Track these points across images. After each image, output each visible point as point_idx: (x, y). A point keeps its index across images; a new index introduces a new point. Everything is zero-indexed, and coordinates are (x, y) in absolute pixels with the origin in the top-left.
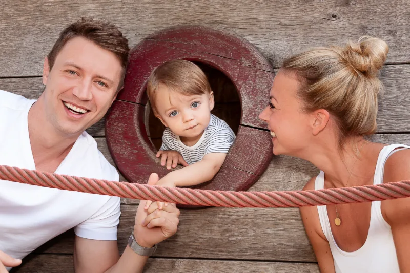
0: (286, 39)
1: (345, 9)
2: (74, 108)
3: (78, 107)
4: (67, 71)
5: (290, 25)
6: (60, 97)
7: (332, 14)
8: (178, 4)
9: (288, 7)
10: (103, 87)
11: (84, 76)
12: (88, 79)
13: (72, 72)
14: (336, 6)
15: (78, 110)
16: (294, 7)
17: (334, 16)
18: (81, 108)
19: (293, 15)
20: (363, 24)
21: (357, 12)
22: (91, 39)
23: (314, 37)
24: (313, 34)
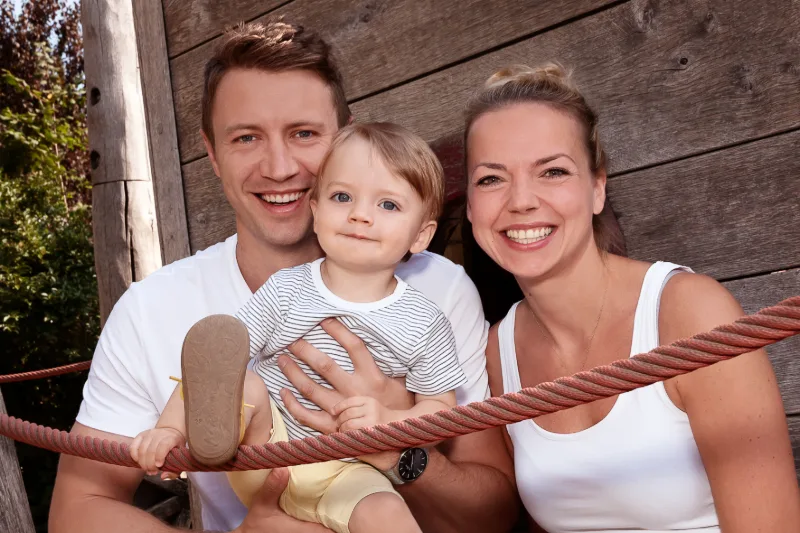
0: (611, 122)
1: (699, 42)
2: (279, 199)
3: (282, 194)
4: (236, 140)
5: (614, 95)
6: (246, 189)
7: (680, 57)
8: (444, 101)
9: (605, 65)
10: (311, 139)
11: (267, 136)
12: (276, 138)
13: (246, 138)
14: (685, 41)
15: (286, 198)
16: (615, 61)
17: (684, 61)
18: (289, 192)
19: (616, 76)
20: (736, 64)
21: (721, 43)
22: (250, 66)
23: (656, 107)
24: (654, 104)
